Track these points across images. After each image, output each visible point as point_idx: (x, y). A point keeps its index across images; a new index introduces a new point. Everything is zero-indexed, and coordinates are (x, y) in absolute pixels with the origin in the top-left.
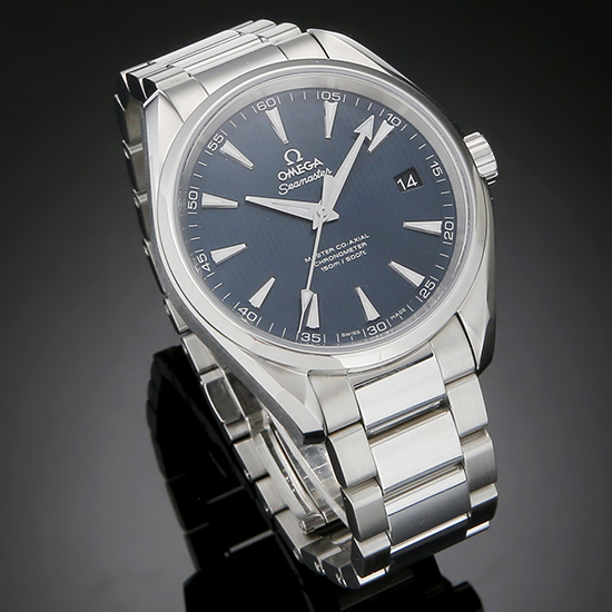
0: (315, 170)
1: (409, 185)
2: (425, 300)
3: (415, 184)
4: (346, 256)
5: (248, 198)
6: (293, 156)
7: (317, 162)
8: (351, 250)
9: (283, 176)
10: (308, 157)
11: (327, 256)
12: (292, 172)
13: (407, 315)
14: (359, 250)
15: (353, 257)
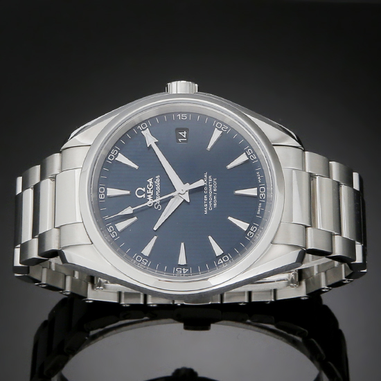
0: (154, 184)
1: (185, 136)
3: (185, 133)
4: (212, 190)
5: (155, 229)
6: (140, 193)
7: (150, 181)
8: (210, 186)
10: (145, 184)
11: (208, 201)
12: (150, 197)
13: (262, 173)
14: (212, 182)
15: (215, 187)
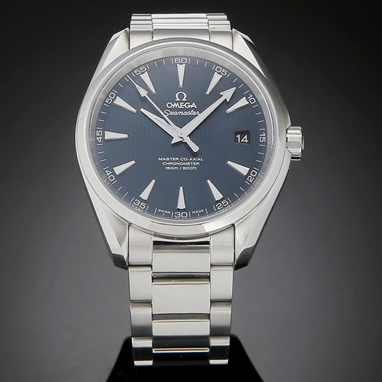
0: (190, 109)
1: (242, 141)
2: (217, 210)
3: (246, 141)
4: (184, 166)
5: (142, 110)
6: (181, 96)
7: (194, 105)
8: (189, 164)
9: (170, 105)
10: (190, 100)
11: (173, 161)
12: (176, 105)
13: (203, 214)
14: (193, 166)
15: (188, 168)
